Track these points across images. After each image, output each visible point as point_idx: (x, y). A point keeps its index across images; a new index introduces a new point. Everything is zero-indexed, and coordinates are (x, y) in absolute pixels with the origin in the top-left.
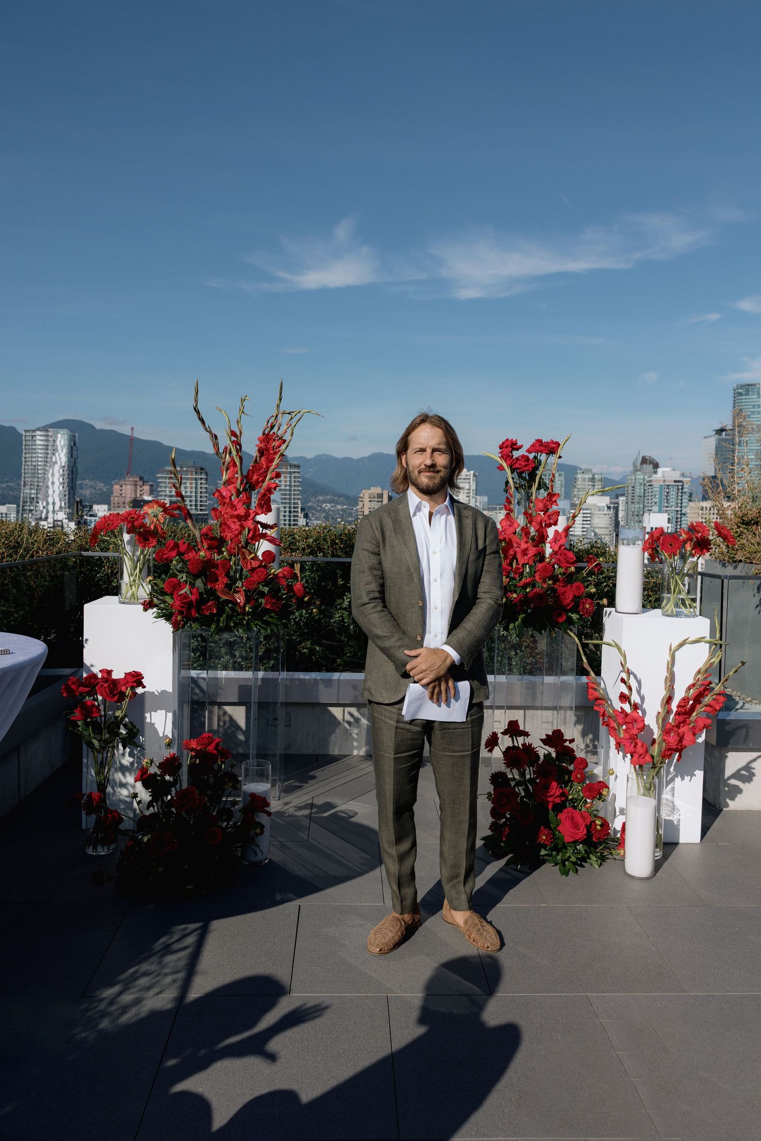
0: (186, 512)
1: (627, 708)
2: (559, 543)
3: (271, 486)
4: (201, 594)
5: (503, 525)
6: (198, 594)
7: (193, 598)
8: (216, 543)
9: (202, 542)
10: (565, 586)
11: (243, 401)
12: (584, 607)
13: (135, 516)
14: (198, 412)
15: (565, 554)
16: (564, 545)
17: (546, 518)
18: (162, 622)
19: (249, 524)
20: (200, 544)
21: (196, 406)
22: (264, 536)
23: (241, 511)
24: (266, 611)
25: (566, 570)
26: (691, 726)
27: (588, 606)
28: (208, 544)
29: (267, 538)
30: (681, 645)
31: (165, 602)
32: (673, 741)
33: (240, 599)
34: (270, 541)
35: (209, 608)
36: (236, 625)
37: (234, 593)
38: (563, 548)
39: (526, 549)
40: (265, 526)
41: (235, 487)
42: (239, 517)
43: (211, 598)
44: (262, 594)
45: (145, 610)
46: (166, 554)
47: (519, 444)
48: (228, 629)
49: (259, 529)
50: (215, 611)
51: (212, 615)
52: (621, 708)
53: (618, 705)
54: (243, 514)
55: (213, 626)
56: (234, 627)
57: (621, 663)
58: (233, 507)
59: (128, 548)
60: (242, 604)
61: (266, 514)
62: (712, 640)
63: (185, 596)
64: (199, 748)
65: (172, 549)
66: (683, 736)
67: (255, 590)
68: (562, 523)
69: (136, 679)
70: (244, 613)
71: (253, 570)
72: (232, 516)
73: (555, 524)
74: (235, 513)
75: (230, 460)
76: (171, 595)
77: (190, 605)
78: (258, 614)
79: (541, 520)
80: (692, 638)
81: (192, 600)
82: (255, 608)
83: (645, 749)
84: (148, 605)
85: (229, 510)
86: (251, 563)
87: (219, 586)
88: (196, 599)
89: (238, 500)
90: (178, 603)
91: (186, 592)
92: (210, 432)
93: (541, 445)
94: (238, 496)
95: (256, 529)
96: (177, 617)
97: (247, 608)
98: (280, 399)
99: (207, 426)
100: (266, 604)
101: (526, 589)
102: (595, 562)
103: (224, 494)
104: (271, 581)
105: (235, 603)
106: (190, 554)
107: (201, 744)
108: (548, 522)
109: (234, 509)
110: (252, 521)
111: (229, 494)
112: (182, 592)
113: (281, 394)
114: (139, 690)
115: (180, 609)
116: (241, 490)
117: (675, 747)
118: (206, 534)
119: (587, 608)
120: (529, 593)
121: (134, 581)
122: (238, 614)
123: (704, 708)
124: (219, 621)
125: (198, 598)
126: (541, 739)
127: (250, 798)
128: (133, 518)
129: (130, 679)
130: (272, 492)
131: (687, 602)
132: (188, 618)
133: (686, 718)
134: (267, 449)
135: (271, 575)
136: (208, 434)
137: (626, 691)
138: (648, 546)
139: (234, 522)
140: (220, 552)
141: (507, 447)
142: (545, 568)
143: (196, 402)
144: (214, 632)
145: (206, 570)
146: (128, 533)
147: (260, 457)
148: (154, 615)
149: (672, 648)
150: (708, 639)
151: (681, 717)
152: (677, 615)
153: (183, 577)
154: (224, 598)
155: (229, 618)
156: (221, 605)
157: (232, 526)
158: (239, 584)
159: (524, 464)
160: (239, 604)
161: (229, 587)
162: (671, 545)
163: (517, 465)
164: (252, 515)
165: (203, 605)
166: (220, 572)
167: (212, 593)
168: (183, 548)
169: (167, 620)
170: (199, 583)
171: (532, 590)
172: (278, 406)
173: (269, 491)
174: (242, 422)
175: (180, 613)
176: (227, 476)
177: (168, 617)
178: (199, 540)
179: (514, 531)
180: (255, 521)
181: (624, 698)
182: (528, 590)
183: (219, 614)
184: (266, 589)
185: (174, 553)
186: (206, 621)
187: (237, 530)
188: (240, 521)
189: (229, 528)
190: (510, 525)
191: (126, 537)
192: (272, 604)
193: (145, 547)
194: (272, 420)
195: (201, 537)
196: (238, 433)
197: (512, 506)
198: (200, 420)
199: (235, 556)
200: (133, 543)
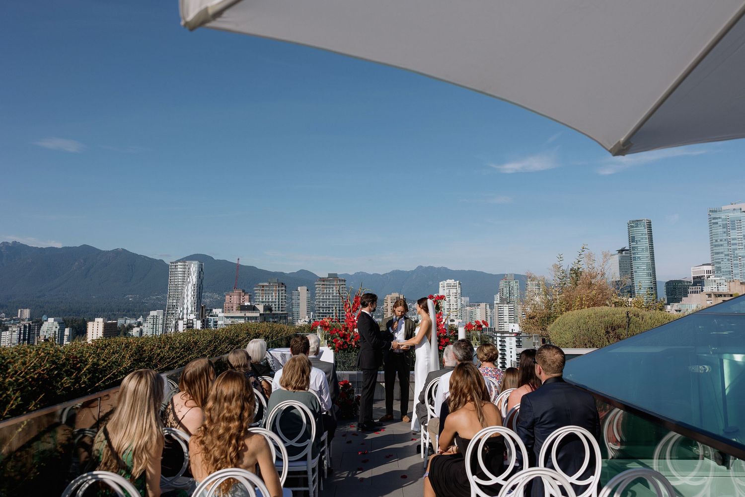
0: (338, 321)
6: (342, 343)
15: (443, 330)
18: (332, 351)
25: (444, 334)
28: (344, 329)
31: (333, 345)
33: (353, 343)
36: (352, 351)
38: (443, 328)
41: (351, 313)
42: (352, 322)
43: (346, 344)
48: (350, 352)
51: (346, 348)
55: (346, 351)
63: (339, 343)
65: (335, 331)
68: (444, 320)
73: (442, 321)
75: (349, 306)
76: (335, 343)
77: (340, 345)
82: (357, 346)
85: (349, 320)
87: (348, 341)
94: (351, 316)
102: (453, 332)
103: (348, 315)
105: (352, 345)
106: (340, 332)
108: (440, 321)
113: (361, 285)
122: (353, 348)
128: (323, 322)
140: (347, 332)
145: (344, 337)
148: (330, 349)
153: (338, 338)
154: (349, 343)
155: (350, 349)
157: (350, 324)
161: (350, 341)
165: (344, 346)
166: (348, 336)
168: (338, 331)
170: (342, 340)
172: (361, 288)
175: (338, 348)
176: (348, 310)
177: (333, 348)
178: (342, 328)
186: (344, 350)
191: (319, 327)
200: (321, 329)
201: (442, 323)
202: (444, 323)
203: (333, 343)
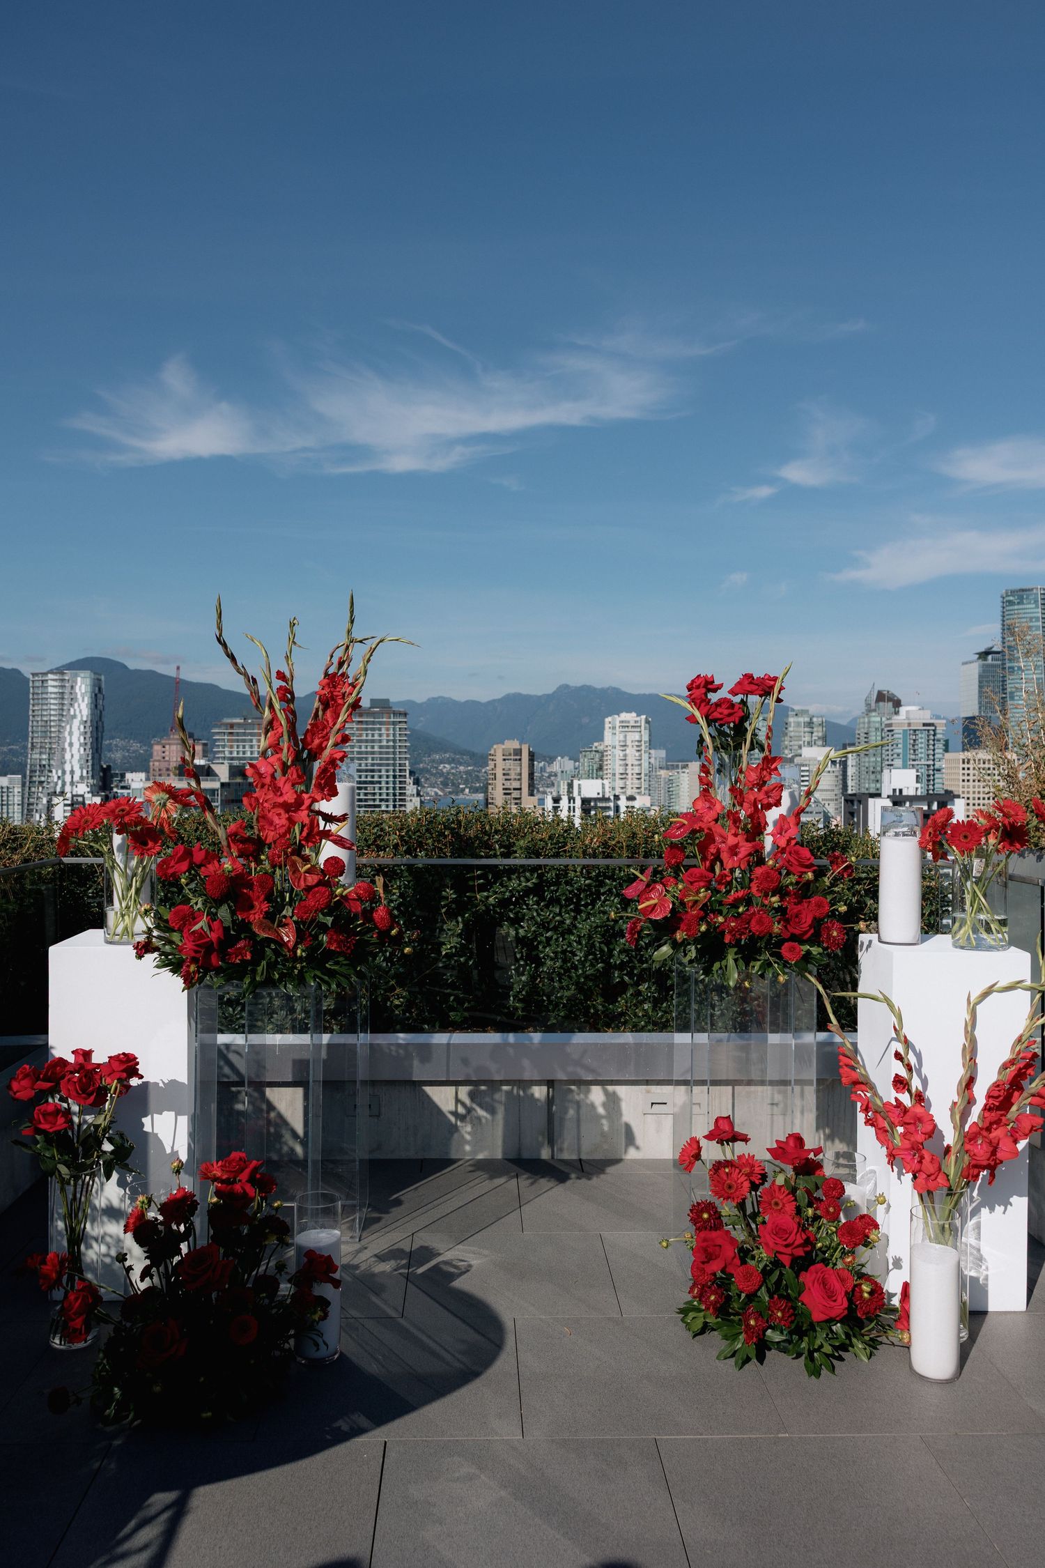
0: (203, 800)
1: (906, 1099)
2: (787, 836)
3: (335, 756)
4: (226, 930)
5: (699, 808)
6: (221, 930)
7: (213, 936)
8: (251, 847)
9: (229, 846)
10: (799, 903)
11: (292, 625)
12: (829, 936)
13: (127, 808)
14: (224, 645)
15: (797, 853)
16: (795, 838)
17: (761, 796)
18: (166, 973)
19: (303, 816)
20: (226, 849)
21: (221, 635)
22: (327, 835)
23: (290, 797)
24: (329, 955)
25: (800, 877)
26: (1009, 1127)
27: (835, 934)
28: (239, 850)
29: (331, 838)
30: (986, 994)
31: (170, 942)
32: (982, 1152)
33: (288, 936)
34: (335, 842)
35: (239, 952)
36: (283, 977)
37: (279, 926)
38: (793, 842)
39: (736, 846)
40: (329, 818)
41: (280, 759)
42: (287, 807)
43: (243, 936)
44: (323, 928)
45: (140, 956)
46: (173, 866)
47: (717, 682)
48: (269, 984)
49: (318, 825)
50: (249, 957)
51: (244, 962)
52: (896, 1099)
53: (889, 1094)
54: (293, 801)
55: (247, 980)
56: (280, 980)
57: (894, 1027)
58: (277, 790)
59: (119, 857)
60: (291, 945)
61: (328, 800)
62: (1034, 985)
63: (201, 935)
64: (224, 1177)
65: (180, 860)
66: (998, 1144)
67: (313, 920)
69: (127, 1065)
70: (296, 959)
71: (308, 889)
72: (275, 805)
73: (778, 803)
74: (281, 800)
75: (270, 717)
76: (180, 930)
77: (209, 948)
78: (317, 959)
79: (755, 799)
80: (1003, 983)
81: (211, 940)
82: (311, 950)
83: (936, 1166)
84: (143, 949)
85: (271, 795)
86: (305, 879)
87: (255, 917)
88: (219, 937)
89: (284, 779)
90: (189, 946)
91: (202, 928)
92: (245, 675)
93: (751, 683)
94: (284, 773)
95: (314, 824)
96: (188, 966)
97: (299, 952)
98: (352, 622)
99: (240, 666)
100: (329, 942)
101: (739, 908)
102: (843, 862)
103: (263, 770)
104: (337, 907)
105: (282, 944)
106: (210, 866)
107: (227, 1171)
108: (765, 802)
109: (279, 794)
110: (306, 812)
111: (271, 770)
112: (197, 927)
113: (352, 612)
114: (134, 1082)
115: (193, 954)
116: (289, 764)
117: (985, 1163)
118: (235, 834)
119: (834, 937)
120: (742, 914)
121: (128, 907)
122: (286, 960)
123: (1029, 1100)
124: (254, 972)
125: (222, 937)
126: (767, 1149)
127: (306, 1260)
128: (123, 810)
129: (116, 1065)
130: (337, 765)
131: (992, 926)
132: (206, 968)
133: (1002, 1115)
134: (333, 698)
135: (336, 896)
136: (242, 677)
137: (903, 1073)
138: (928, 838)
139: (279, 815)
140: (259, 862)
141: (698, 687)
142: (767, 876)
143: (220, 628)
144: (247, 990)
145: (235, 891)
146: (119, 832)
147: (324, 710)
148: (155, 964)
149: (972, 999)
150: (1028, 983)
151: (993, 1114)
152: (979, 947)
153: (198, 903)
154: (263, 934)
155: (271, 966)
156: (259, 947)
157: (276, 820)
158: (287, 911)
159: (726, 712)
160: (285, 944)
161: (270, 916)
162: (966, 837)
163: (716, 715)
164: (307, 803)
165: (231, 948)
166: (257, 894)
167: (244, 927)
168: (198, 857)
169: (174, 971)
170: (224, 913)
171: (747, 910)
172: (349, 632)
173: (332, 763)
174: (294, 658)
175: (194, 960)
176: (267, 742)
177: (175, 966)
178: (224, 843)
179: (716, 817)
180: (313, 811)
181: (900, 1083)
182: (741, 910)
183: (255, 962)
184: (329, 920)
185: (184, 866)
186: (234, 973)
187: (283, 826)
188: (287, 811)
189: (271, 823)
190: (709, 808)
191: (117, 839)
192: (339, 943)
193: (142, 854)
194: (339, 653)
195: (227, 839)
196: (288, 674)
197: (711, 778)
198: (228, 656)
199: (280, 868)
200: (124, 849)
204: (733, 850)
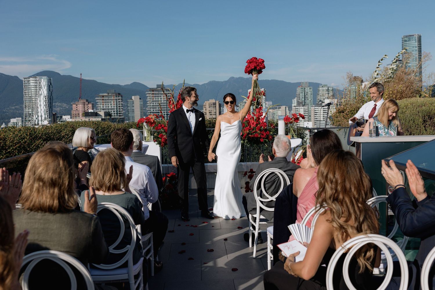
0: (163, 117)
2: (262, 121)
10: (264, 132)
11: (174, 85)
15: (264, 124)
17: (259, 114)
18: (158, 146)
25: (264, 128)
30: (297, 147)
31: (159, 140)
39: (254, 123)
63: (165, 138)
65: (160, 126)
68: (264, 114)
73: (262, 115)
76: (161, 138)
84: (154, 142)
90: (163, 140)
92: (166, 94)
96: (162, 144)
102: (273, 125)
112: (164, 137)
113: (184, 82)
119: (270, 138)
121: (149, 136)
142: (258, 128)
146: (146, 123)
148: (156, 144)
153: (163, 133)
168: (163, 126)
172: (183, 85)
174: (174, 91)
175: (164, 142)
177: (159, 143)
179: (250, 118)
182: (254, 134)
185: (161, 127)
193: (151, 127)
200: (147, 125)
201: (263, 117)
202: (265, 117)
203: (158, 138)
204: (253, 124)
